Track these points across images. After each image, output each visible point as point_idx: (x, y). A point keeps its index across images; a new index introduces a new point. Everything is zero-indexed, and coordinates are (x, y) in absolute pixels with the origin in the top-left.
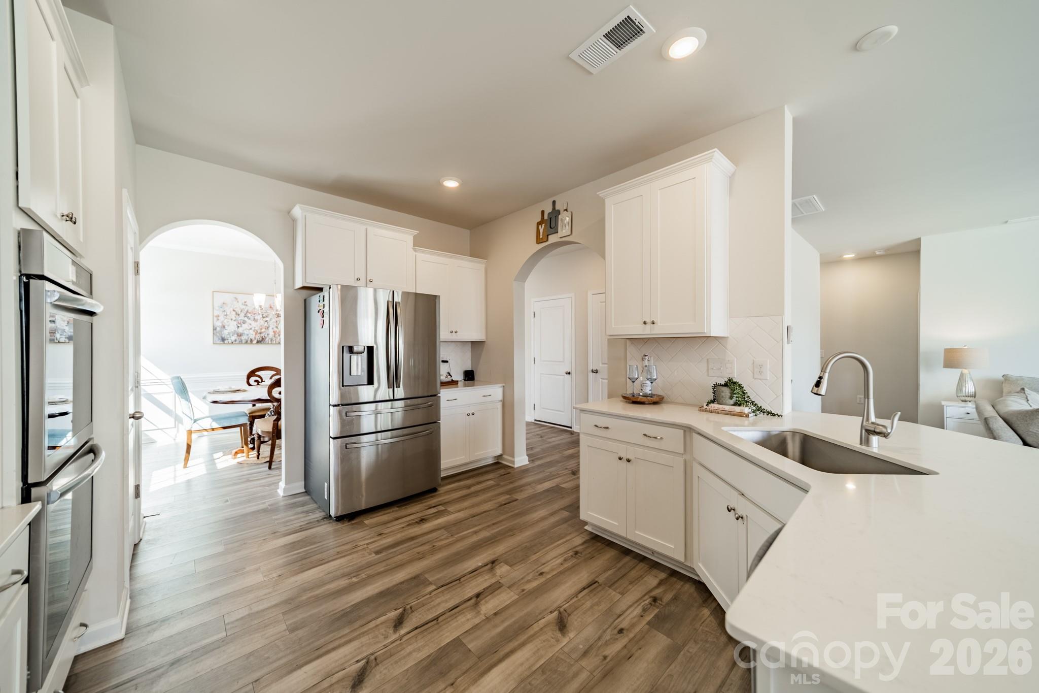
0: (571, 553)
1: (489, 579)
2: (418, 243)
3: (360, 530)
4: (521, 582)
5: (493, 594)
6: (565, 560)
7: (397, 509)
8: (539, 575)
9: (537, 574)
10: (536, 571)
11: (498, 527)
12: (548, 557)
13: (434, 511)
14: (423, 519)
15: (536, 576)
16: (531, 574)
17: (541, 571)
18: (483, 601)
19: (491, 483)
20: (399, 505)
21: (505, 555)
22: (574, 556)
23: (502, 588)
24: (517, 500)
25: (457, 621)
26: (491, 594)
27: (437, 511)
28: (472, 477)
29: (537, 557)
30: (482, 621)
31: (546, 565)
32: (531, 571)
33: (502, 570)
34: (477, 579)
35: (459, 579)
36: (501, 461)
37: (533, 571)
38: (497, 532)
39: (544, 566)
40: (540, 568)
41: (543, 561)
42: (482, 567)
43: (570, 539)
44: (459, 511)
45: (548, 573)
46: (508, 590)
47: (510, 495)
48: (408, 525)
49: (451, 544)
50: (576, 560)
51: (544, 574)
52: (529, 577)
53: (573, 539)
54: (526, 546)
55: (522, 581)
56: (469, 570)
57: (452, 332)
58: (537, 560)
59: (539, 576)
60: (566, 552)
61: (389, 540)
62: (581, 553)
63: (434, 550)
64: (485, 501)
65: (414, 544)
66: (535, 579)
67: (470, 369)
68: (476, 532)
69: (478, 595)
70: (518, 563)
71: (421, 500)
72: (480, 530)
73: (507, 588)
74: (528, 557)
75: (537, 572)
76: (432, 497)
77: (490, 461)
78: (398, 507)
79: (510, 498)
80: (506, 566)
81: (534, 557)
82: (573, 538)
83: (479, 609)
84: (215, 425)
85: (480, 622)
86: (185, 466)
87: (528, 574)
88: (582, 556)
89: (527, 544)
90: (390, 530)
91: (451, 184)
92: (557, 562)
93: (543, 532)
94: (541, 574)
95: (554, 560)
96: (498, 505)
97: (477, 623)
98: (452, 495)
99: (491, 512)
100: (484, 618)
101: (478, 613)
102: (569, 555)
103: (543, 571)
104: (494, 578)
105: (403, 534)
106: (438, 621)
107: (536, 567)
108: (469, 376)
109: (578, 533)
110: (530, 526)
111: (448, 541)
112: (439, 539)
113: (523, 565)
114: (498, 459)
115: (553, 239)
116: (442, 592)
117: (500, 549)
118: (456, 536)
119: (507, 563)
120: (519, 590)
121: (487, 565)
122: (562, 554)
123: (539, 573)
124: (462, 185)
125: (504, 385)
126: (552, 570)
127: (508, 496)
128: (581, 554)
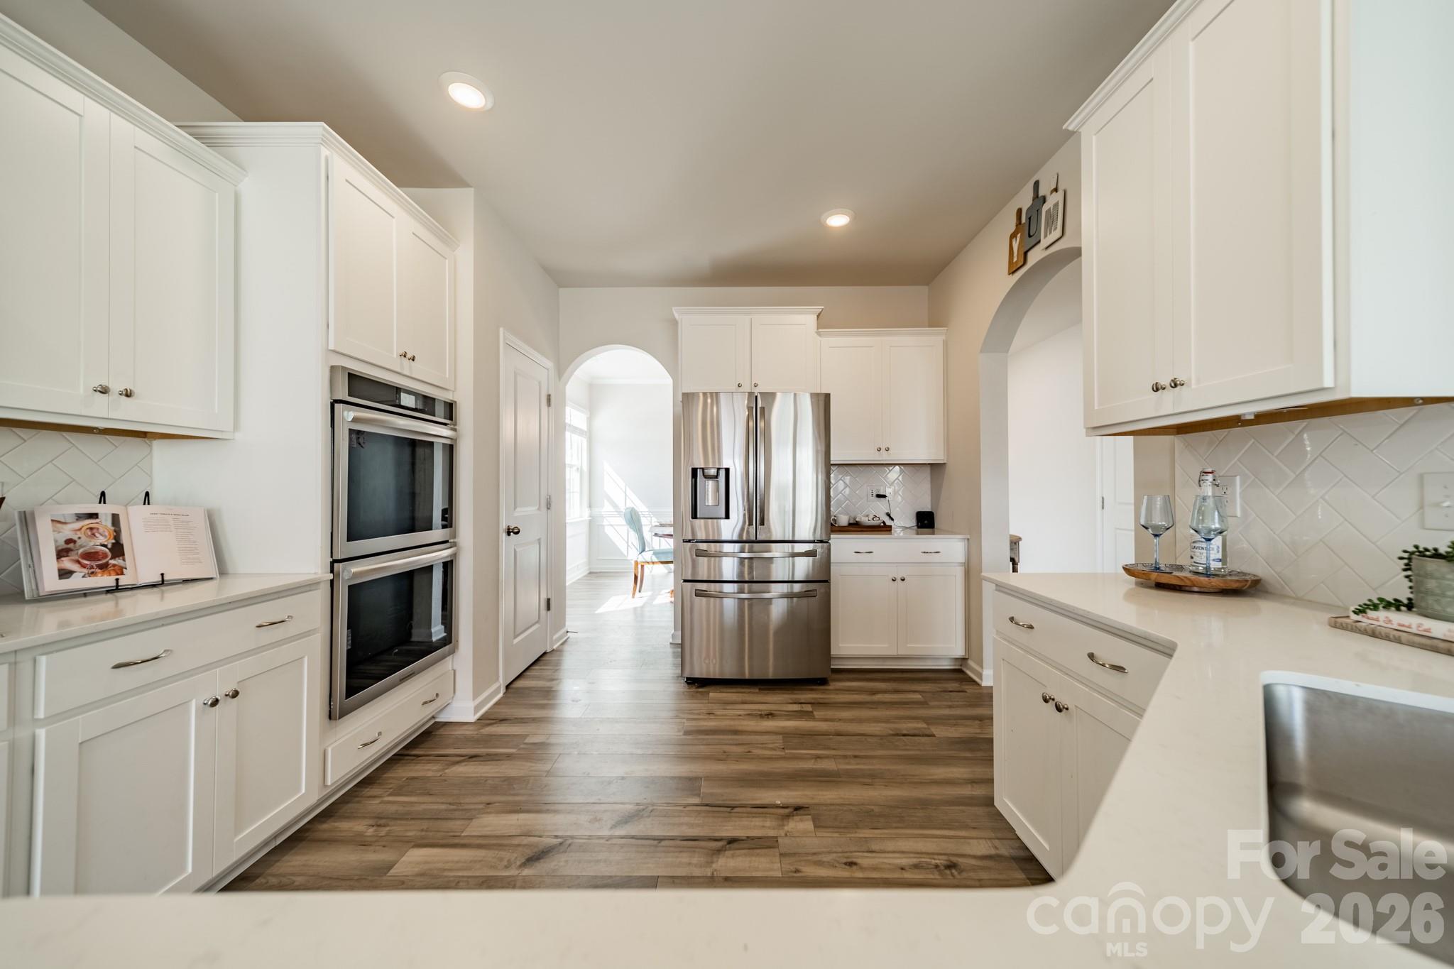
0: (941, 861)
1: (769, 828)
2: (823, 323)
3: (696, 701)
4: (805, 858)
5: (751, 851)
6: (916, 866)
7: (757, 691)
8: (846, 864)
9: (845, 860)
10: (846, 855)
11: (858, 764)
12: (890, 845)
13: (795, 709)
14: (771, 714)
15: (838, 863)
16: (835, 855)
17: (854, 860)
18: (731, 852)
19: (918, 697)
20: (762, 687)
21: (825, 808)
22: (942, 868)
23: (772, 849)
24: (934, 736)
25: (677, 857)
26: (749, 849)
27: (799, 709)
28: (895, 680)
29: (871, 836)
30: (703, 877)
31: (874, 855)
32: (840, 850)
33: (803, 825)
34: (754, 819)
35: (733, 807)
36: (964, 669)
37: (843, 852)
38: (847, 769)
39: (869, 855)
40: (860, 854)
41: (874, 847)
42: (777, 807)
43: (965, 838)
44: (826, 720)
45: (862, 869)
46: (777, 859)
47: (928, 724)
48: (749, 715)
49: (772, 758)
50: (938, 877)
51: (855, 867)
52: (826, 858)
53: (971, 841)
54: (873, 810)
55: (810, 858)
56: (758, 802)
57: (879, 450)
58: (866, 840)
59: (844, 866)
60: (933, 854)
61: (711, 724)
62: (961, 872)
63: (747, 756)
64: (876, 720)
65: (731, 739)
66: (832, 865)
67: (927, 508)
68: (818, 757)
69: (732, 841)
70: (833, 827)
71: (794, 689)
72: (827, 757)
73: (778, 854)
74: (858, 828)
75: (847, 858)
76: (812, 690)
77: (946, 665)
78: (760, 689)
79: (925, 728)
80: (812, 823)
81: (866, 833)
82: (973, 838)
83: (715, 859)
84: (655, 559)
85: (698, 877)
86: (633, 597)
87: (829, 853)
88: (958, 877)
89: (876, 809)
90: (724, 713)
91: (838, 221)
92: (898, 861)
93: (924, 804)
94: (851, 864)
95: (897, 855)
96: (891, 732)
97: (694, 875)
98: (841, 696)
99: (869, 739)
100: (709, 874)
101: (709, 863)
102: (933, 861)
103: (859, 861)
104: (776, 831)
105: (732, 723)
106: (660, 844)
107: (854, 849)
108: (925, 521)
109: (992, 835)
110: (910, 783)
111: (774, 753)
112: (764, 746)
113: (836, 835)
114: (961, 665)
115: (1035, 256)
116: (700, 812)
117: (828, 795)
118: (787, 751)
119: (814, 820)
120: (792, 868)
121: (787, 807)
122: (922, 853)
123: (849, 860)
124: (855, 219)
125: (968, 537)
126: (874, 869)
127: (924, 726)
128: (959, 873)
